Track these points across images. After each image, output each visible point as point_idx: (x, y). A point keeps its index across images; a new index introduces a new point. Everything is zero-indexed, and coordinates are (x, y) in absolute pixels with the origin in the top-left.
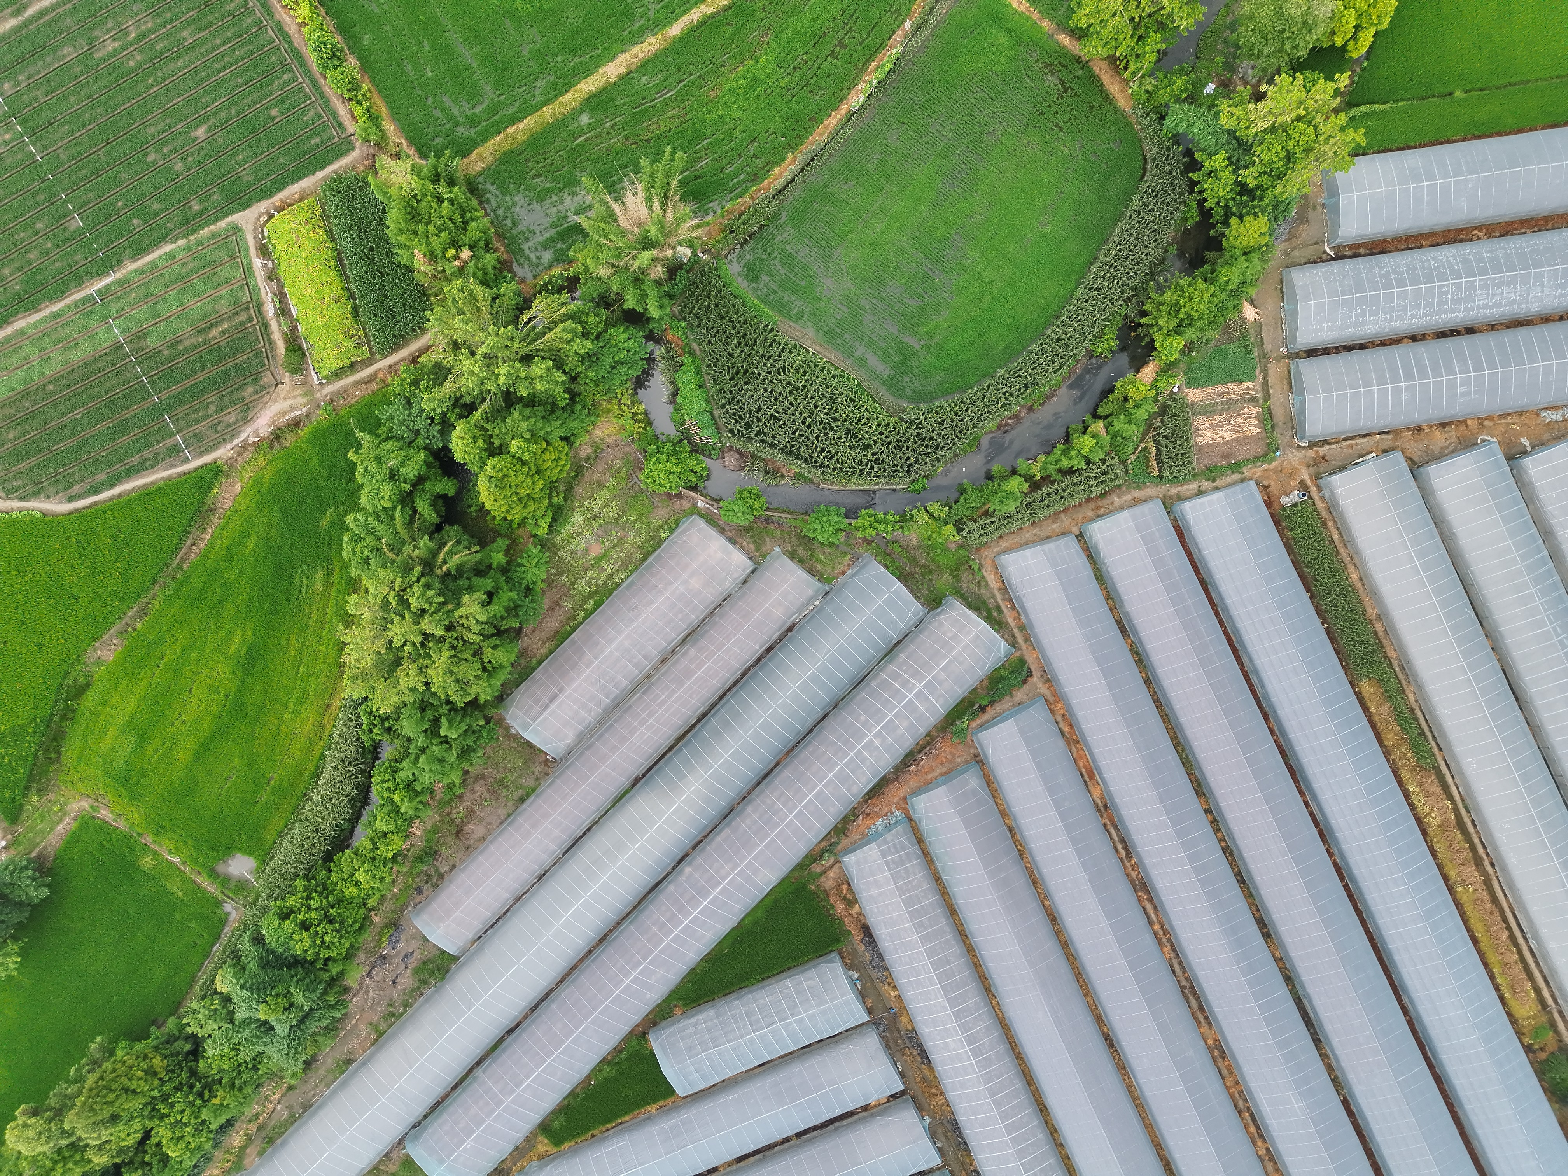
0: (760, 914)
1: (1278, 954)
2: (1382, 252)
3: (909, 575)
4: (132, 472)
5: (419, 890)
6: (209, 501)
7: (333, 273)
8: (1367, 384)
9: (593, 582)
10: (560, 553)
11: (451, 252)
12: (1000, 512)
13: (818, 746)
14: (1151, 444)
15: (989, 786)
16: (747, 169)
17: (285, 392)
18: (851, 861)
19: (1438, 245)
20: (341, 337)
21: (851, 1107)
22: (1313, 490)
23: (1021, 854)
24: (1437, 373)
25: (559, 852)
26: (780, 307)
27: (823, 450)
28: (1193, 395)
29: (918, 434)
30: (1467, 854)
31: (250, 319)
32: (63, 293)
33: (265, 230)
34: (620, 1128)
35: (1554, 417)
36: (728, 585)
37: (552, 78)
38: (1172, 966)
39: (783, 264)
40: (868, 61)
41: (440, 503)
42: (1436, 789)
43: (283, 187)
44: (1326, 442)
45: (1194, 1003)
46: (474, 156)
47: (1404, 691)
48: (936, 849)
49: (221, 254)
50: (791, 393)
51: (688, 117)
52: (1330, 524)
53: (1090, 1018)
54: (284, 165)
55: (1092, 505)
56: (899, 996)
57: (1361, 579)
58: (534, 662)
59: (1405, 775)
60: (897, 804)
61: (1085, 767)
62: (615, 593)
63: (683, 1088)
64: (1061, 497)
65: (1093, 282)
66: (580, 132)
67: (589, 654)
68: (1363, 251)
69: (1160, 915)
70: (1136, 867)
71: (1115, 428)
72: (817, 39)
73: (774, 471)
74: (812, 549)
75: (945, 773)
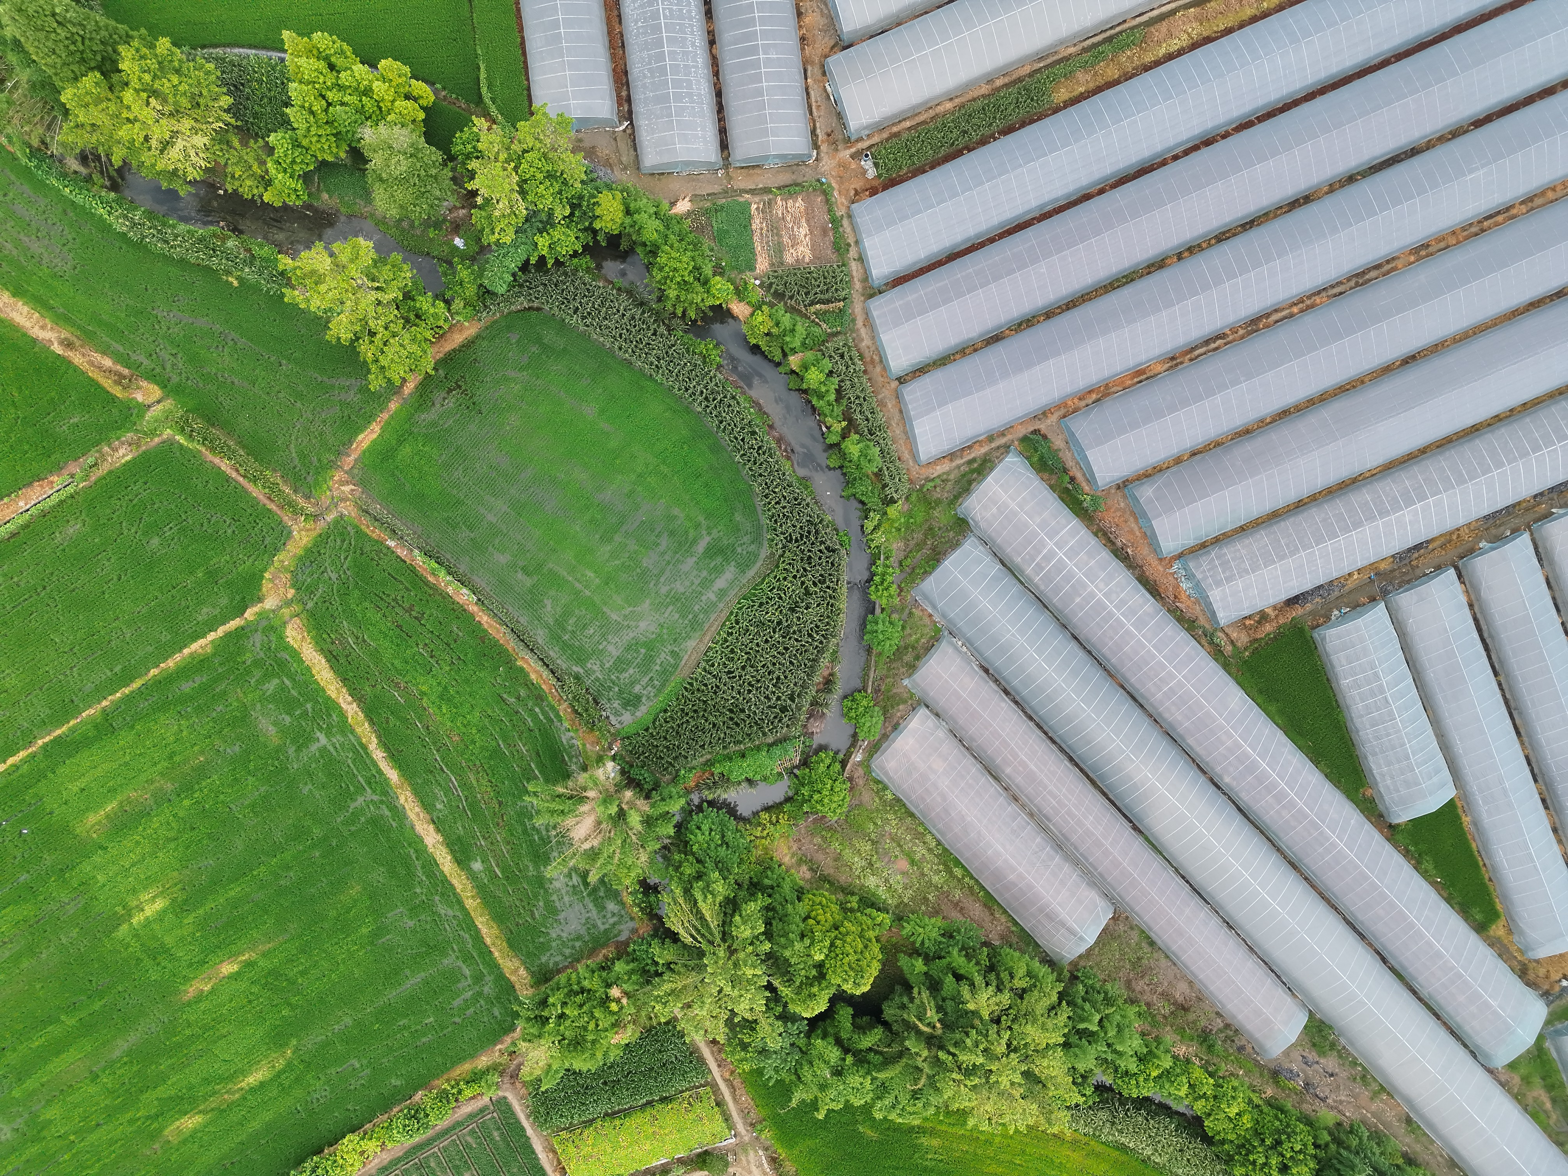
0: (1273, 708)
1: (1326, 189)
2: (626, 72)
3: (934, 550)
5: (1241, 1049)
7: (627, 1122)
8: (759, 92)
9: (935, 867)
10: (906, 900)
11: (614, 1007)
12: (878, 461)
13: (1108, 647)
14: (812, 309)
15: (1150, 475)
16: (530, 704)
18: (1224, 617)
19: (619, 16)
20: (692, 1116)
21: (1470, 622)
22: (861, 145)
23: (1218, 444)
24: (751, 22)
25: (1207, 908)
26: (666, 674)
27: (810, 635)
28: (762, 265)
29: (797, 540)
34: (1483, 853)
36: (941, 733)
37: (437, 898)
38: (1335, 295)
39: (624, 670)
40: (427, 583)
41: (858, 1021)
42: (1164, 26)
44: (813, 132)
45: (1373, 274)
46: (513, 978)
47: (1064, 58)
48: (1214, 530)
50: (753, 667)
51: (478, 763)
52: (895, 129)
53: (1387, 379)
54: (520, 1167)
55: (870, 368)
56: (1359, 571)
57: (951, 99)
58: (1014, 929)
59: (1149, 58)
60: (1165, 568)
61: (1132, 379)
62: (947, 846)
63: (1449, 793)
64: (865, 400)
65: (652, 363)
66: (489, 870)
67: (1012, 877)
68: (624, 93)
69: (1284, 305)
70: (1234, 331)
71: (797, 343)
72: (403, 634)
73: (828, 683)
74: (906, 648)
75: (1136, 519)
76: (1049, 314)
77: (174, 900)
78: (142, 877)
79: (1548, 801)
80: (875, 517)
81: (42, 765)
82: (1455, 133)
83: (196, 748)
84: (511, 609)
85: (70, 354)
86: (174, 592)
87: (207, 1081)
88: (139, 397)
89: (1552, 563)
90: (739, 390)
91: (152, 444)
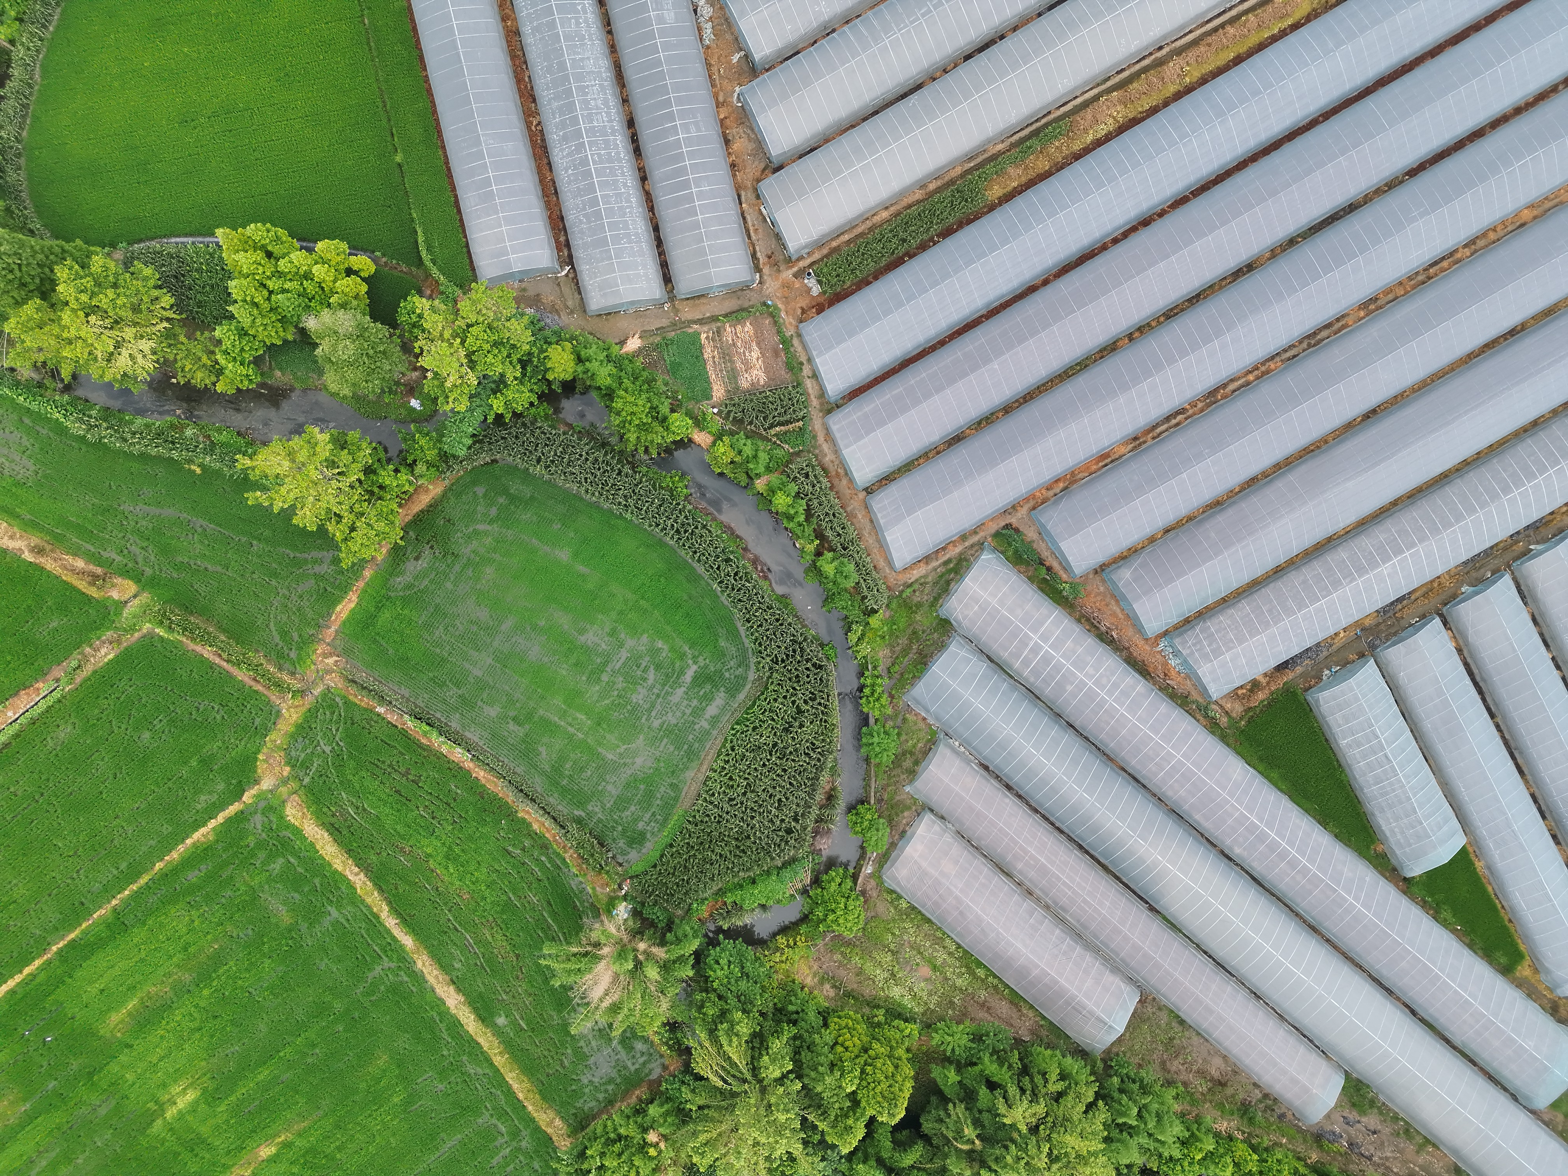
0: (1274, 775)
1: (1268, 257)
2: (562, 218)
3: (920, 654)
5: (1282, 1117)
8: (696, 225)
9: (957, 971)
10: (932, 1007)
11: (652, 1152)
12: (855, 577)
13: (1104, 732)
14: (773, 432)
15: (1126, 557)
16: (536, 854)
18: (1216, 689)
19: (549, 164)
21: (1462, 668)
22: (802, 264)
23: (1191, 519)
24: (680, 157)
25: (1232, 982)
26: (668, 806)
27: (806, 755)
28: (718, 392)
29: (783, 662)
30: (1152, 76)
34: (1500, 896)
35: (709, 31)
36: (947, 835)
37: (465, 1058)
38: (1289, 359)
39: (625, 809)
40: (420, 746)
41: (899, 1136)
42: (1089, 113)
44: (754, 255)
45: (1324, 334)
46: (549, 1131)
47: (994, 155)
48: (1195, 605)
51: (491, 919)
52: (834, 244)
55: (836, 481)
56: (1345, 630)
57: (887, 208)
58: (1043, 1023)
59: (1077, 146)
60: (1152, 647)
61: (1097, 463)
62: (967, 949)
63: (1459, 841)
64: (834, 515)
65: (620, 503)
66: (514, 1023)
67: (1035, 972)
68: (562, 239)
69: (1239, 374)
70: (1193, 405)
71: (761, 469)
72: (402, 798)
73: (831, 797)
74: (904, 754)
75: (1117, 601)
76: (1008, 409)
77: (205, 1090)
78: (171, 1070)
79: (1559, 836)
80: (858, 629)
81: (59, 971)
82: (1392, 185)
83: (209, 937)
84: (506, 761)
85: (41, 560)
86: (170, 784)
88: (115, 595)
89: (1535, 600)
90: (709, 518)
91: (133, 639)
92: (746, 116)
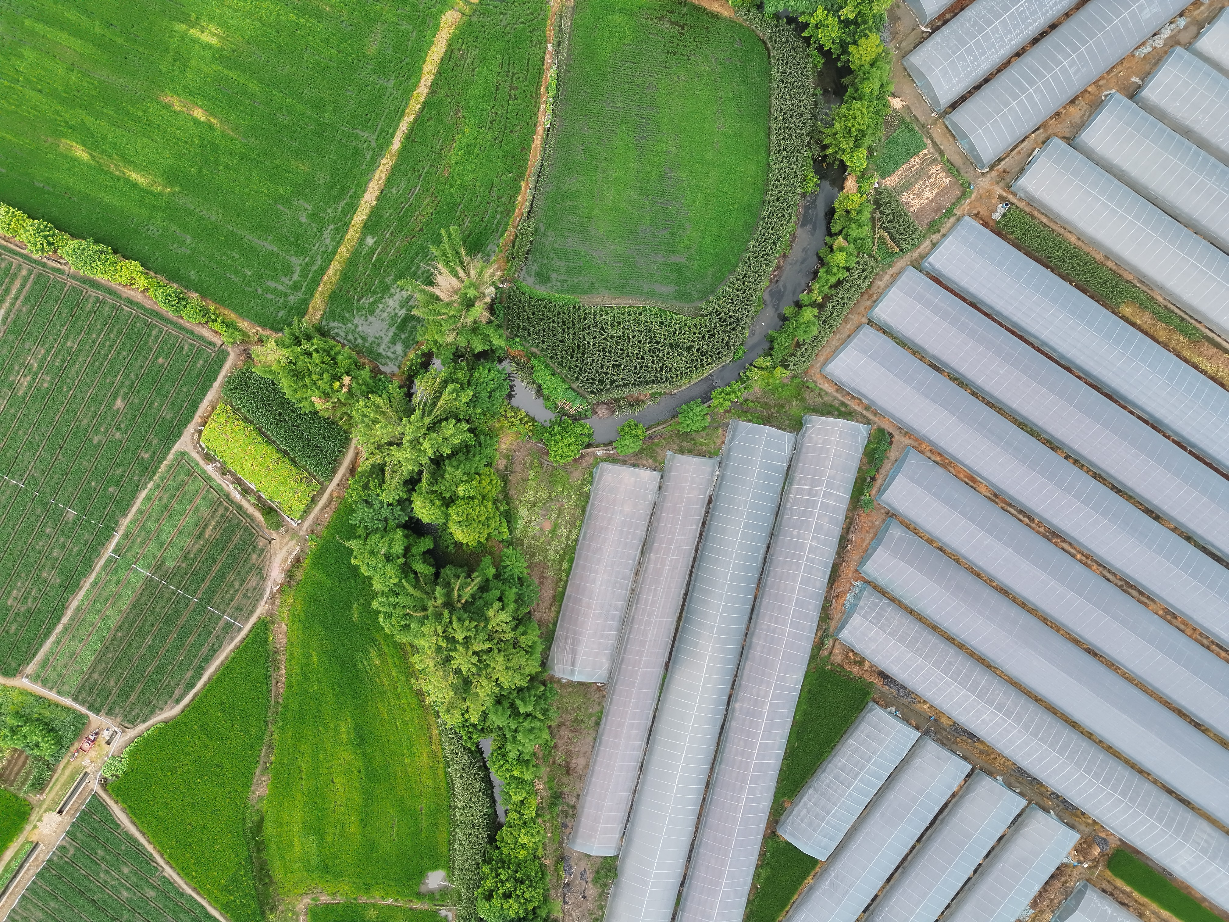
0: (804, 706)
1: (1172, 526)
2: (962, 9)
3: (769, 416)
4: (208, 659)
5: (564, 826)
6: (270, 647)
7: (263, 445)
8: (1007, 104)
9: (559, 548)
10: (525, 543)
11: (337, 385)
12: (808, 338)
13: (777, 570)
14: (882, 232)
15: (909, 528)
16: (499, 209)
17: (278, 545)
18: (845, 635)
20: (294, 485)
21: (944, 801)
22: (1011, 197)
23: (957, 561)
24: (1050, 69)
25: (644, 744)
26: (575, 289)
27: (661, 368)
29: (720, 319)
31: (227, 509)
32: (91, 566)
33: (201, 443)
34: (795, 906)
35: (1145, 51)
36: (651, 497)
37: (332, 227)
38: (1105, 577)
39: (560, 259)
40: (538, 88)
41: (428, 556)
42: (1213, 351)
43: (197, 408)
44: (1000, 160)
45: (1134, 593)
46: (311, 310)
47: (1153, 298)
48: (898, 592)
49: (182, 477)
50: (617, 342)
51: (439, 198)
52: (1036, 214)
53: (1070, 645)
54: (189, 392)
55: (866, 297)
56: (931, 706)
57: (1079, 239)
58: (551, 625)
59: (1186, 354)
61: (965, 477)
62: (578, 547)
63: (822, 855)
64: (843, 305)
66: (372, 251)
67: (585, 599)
68: (948, 16)
69: (1077, 547)
70: (1040, 524)
71: (853, 235)
72: (495, 94)
73: (636, 403)
74: (692, 439)
75: (874, 536)
77: (222, 49)
78: (225, 18)
80: (767, 362)
84: (555, 156)
87: (115, 146)
89: (1017, 831)
92: (1097, 107)
